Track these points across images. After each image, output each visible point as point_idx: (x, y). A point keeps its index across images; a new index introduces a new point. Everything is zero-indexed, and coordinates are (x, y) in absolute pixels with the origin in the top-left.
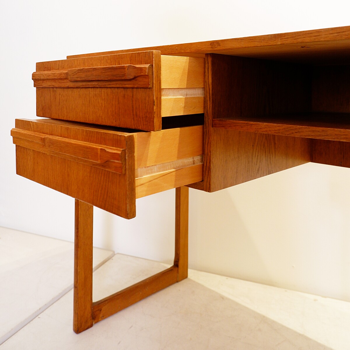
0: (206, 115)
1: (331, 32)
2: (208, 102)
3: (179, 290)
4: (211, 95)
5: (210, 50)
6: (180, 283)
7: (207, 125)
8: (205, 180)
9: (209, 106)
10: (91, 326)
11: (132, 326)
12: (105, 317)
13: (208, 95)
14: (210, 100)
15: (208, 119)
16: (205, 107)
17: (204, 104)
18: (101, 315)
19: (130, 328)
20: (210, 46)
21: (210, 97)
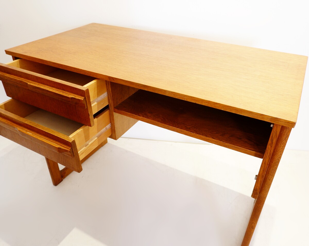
0: (109, 106)
1: (171, 93)
2: (110, 100)
3: (104, 151)
4: (111, 97)
5: (108, 80)
6: (104, 146)
7: (111, 111)
8: (113, 134)
9: (111, 102)
10: (62, 180)
11: (83, 176)
12: (67, 175)
13: (110, 97)
14: (111, 99)
15: (111, 108)
16: (109, 102)
17: (108, 100)
18: (66, 175)
19: (82, 177)
20: (108, 79)
21: (111, 98)
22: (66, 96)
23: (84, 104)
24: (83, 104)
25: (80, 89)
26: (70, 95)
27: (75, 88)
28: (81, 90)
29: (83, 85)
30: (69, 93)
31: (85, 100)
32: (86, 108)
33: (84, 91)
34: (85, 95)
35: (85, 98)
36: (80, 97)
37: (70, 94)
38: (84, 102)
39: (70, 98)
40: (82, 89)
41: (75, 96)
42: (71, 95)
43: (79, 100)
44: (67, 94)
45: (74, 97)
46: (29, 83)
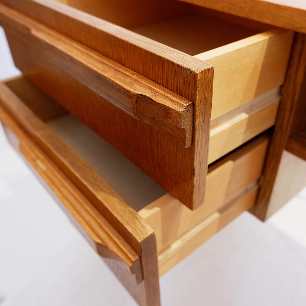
22: (120, 86)
23: (183, 130)
24: (178, 128)
25: (178, 66)
26: (136, 86)
27: (160, 58)
28: (181, 67)
29: (193, 53)
30: (135, 77)
31: (190, 114)
32: (187, 147)
33: (194, 75)
34: (195, 94)
35: (193, 105)
36: (172, 101)
37: (139, 80)
38: (186, 124)
39: (134, 94)
40: (185, 66)
41: (155, 92)
42: (141, 85)
43: (166, 109)
44: (128, 80)
45: (148, 94)
46: (34, 32)
